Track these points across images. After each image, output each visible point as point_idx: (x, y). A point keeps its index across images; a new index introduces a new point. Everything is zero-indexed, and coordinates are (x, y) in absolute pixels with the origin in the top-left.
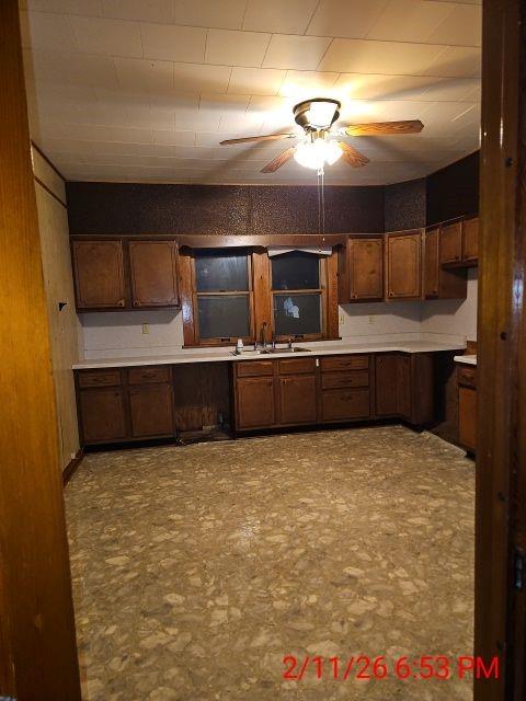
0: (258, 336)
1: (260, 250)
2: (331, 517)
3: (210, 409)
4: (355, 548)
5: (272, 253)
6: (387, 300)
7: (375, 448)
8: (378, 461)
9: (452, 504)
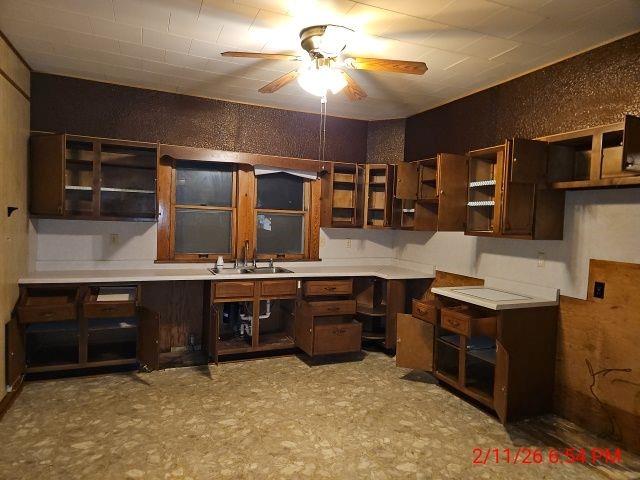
0: (239, 254)
1: (247, 168)
3: (181, 330)
5: (258, 172)
9: (435, 444)
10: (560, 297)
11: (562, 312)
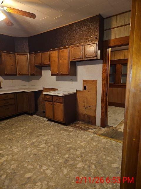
2: (13, 156)
4: (26, 165)
6: (18, 75)
7: (20, 124)
8: (23, 128)
9: (50, 137)
10: (76, 91)
11: (77, 94)
